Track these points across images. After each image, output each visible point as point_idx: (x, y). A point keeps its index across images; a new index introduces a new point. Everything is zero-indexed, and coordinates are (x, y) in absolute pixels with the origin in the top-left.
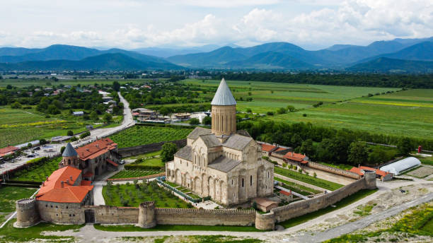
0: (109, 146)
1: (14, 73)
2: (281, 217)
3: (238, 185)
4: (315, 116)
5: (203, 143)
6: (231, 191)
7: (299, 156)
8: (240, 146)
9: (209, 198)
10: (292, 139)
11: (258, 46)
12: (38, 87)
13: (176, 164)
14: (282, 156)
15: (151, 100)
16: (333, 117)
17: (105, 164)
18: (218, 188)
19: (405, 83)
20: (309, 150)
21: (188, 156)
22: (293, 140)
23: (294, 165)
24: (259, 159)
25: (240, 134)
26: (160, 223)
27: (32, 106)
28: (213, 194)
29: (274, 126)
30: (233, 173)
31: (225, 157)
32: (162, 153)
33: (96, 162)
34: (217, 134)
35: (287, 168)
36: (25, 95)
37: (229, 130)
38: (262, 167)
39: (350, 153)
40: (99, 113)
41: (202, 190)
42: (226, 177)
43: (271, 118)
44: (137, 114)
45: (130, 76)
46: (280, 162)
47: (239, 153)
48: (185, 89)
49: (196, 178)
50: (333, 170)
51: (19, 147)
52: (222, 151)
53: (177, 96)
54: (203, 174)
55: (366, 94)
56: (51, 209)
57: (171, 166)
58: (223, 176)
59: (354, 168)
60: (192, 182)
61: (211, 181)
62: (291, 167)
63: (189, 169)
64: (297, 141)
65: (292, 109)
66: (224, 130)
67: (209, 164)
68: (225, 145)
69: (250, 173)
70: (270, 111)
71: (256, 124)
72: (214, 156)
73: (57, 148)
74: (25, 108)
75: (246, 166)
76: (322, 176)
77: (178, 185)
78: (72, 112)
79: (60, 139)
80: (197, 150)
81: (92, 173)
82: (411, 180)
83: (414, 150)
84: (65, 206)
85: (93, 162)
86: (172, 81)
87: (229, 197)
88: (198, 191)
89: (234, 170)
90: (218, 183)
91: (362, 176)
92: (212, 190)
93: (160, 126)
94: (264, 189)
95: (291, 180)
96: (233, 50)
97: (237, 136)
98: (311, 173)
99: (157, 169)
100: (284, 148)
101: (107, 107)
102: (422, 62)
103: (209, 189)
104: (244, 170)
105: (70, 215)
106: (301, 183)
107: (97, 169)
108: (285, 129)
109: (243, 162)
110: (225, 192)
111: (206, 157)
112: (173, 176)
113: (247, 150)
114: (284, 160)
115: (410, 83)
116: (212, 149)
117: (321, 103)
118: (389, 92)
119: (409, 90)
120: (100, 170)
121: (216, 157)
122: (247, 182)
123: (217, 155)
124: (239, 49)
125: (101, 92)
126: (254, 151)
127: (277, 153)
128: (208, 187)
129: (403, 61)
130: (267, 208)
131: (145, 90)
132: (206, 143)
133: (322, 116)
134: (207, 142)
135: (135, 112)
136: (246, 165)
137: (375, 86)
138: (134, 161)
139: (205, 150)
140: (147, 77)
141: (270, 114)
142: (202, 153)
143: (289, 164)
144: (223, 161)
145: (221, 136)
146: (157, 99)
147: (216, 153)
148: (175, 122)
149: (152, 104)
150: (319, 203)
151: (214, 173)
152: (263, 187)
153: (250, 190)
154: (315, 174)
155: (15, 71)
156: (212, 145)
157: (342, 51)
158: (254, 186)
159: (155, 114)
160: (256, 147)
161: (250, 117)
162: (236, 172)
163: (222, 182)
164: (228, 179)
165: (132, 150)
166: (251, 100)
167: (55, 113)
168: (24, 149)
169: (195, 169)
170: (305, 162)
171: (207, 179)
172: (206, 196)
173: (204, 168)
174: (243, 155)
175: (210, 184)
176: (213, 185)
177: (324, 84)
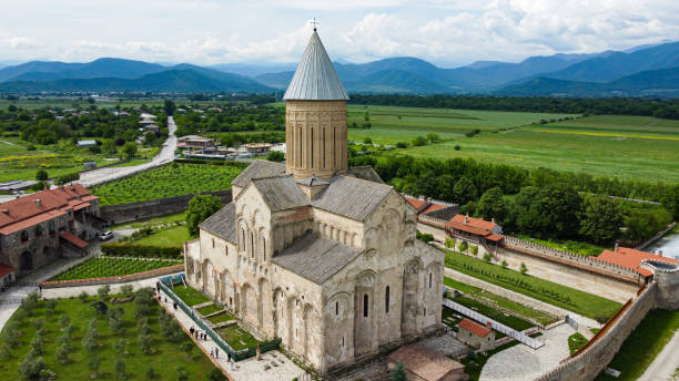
0: (75, 203)
3: (352, 315)
4: (474, 149)
5: (259, 197)
6: (333, 334)
7: (479, 225)
8: (358, 209)
9: (276, 345)
10: (455, 188)
11: (377, 62)
13: (204, 247)
14: (442, 223)
15: (215, 125)
16: (504, 151)
17: (55, 243)
18: (297, 320)
19: (586, 107)
20: (497, 209)
21: (227, 233)
22: (457, 188)
23: (472, 244)
24: (409, 242)
25: (357, 176)
28: (287, 333)
29: (414, 165)
30: (340, 282)
31: (317, 236)
32: (189, 217)
34: (299, 176)
35: (457, 249)
37: (328, 166)
38: (416, 261)
39: (584, 217)
40: (121, 143)
41: (261, 321)
42: (318, 296)
43: (404, 152)
44: (184, 144)
45: (199, 98)
46: (440, 236)
47: (357, 229)
48: (273, 113)
49: (246, 286)
50: (566, 259)
52: (312, 220)
53: (258, 120)
54: (262, 280)
55: (538, 121)
57: (194, 251)
58: (312, 293)
59: (606, 252)
60: (237, 296)
61: (281, 299)
62: (465, 246)
63: (230, 263)
64: (466, 192)
65: (434, 140)
66: (316, 164)
67: (276, 254)
68: (318, 203)
69: (385, 282)
70: (402, 141)
71: (382, 160)
72: (290, 233)
74: (7, 136)
75: (375, 263)
76: (539, 270)
77: (208, 300)
78: (76, 143)
80: (247, 216)
86: (256, 103)
87: (327, 350)
88: (251, 320)
89: (342, 275)
90: (297, 308)
91: (648, 277)
92: (282, 322)
93: (215, 164)
94: (419, 317)
95: (473, 281)
96: (342, 66)
97: (350, 182)
98: (514, 263)
100: (443, 205)
102: (593, 84)
103: (275, 320)
104: (369, 273)
106: (498, 290)
108: (436, 169)
109: (368, 252)
110: (316, 335)
111: (266, 234)
112: (199, 275)
113: (377, 219)
114: (448, 231)
115: (591, 107)
116: (285, 214)
117: (478, 132)
118: (567, 119)
119: (593, 117)
120: (39, 258)
121: (295, 238)
122: (377, 303)
123: (298, 231)
124: (351, 66)
125: (143, 115)
126: (396, 221)
127: (430, 215)
128: (275, 314)
129: (566, 83)
131: (213, 113)
132: (267, 200)
133: (485, 150)
134: (269, 197)
135: (182, 141)
136: (375, 259)
137: (542, 111)
138: (131, 232)
139: (264, 219)
140: (222, 99)
141: (402, 146)
142: (259, 224)
143: (459, 242)
144: (313, 247)
145: (308, 182)
146: (224, 124)
147: (294, 224)
148: (243, 157)
149: (215, 131)
150: (583, 371)
151: (289, 280)
152: (416, 313)
153: (384, 325)
154: (523, 266)
156: (284, 205)
157: (487, 69)
158: (395, 312)
159: (211, 144)
160: (401, 210)
161: (369, 150)
162: (346, 279)
163: (308, 307)
164: (325, 301)
165: (137, 209)
166: (369, 126)
167: (47, 143)
169: (244, 265)
170: (496, 237)
171: (272, 293)
172: (271, 337)
173: (264, 263)
174: (366, 232)
175: (279, 308)
176: (285, 312)
177: (472, 108)
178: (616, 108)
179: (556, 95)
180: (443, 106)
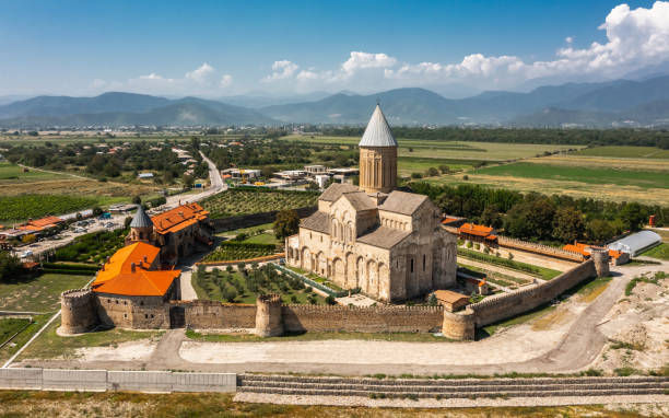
0: (197, 215)
1: (54, 129)
2: (482, 319)
3: (405, 269)
4: (480, 179)
5: (349, 204)
6: (396, 279)
7: (482, 230)
8: (407, 208)
9: (357, 291)
12: (87, 145)
13: (304, 239)
14: (454, 230)
17: (192, 242)
18: (373, 274)
20: (494, 220)
21: (323, 226)
23: (476, 243)
24: (437, 229)
26: (291, 329)
27: (81, 168)
28: (365, 283)
30: (398, 249)
33: (180, 237)
34: (369, 192)
35: (465, 247)
36: (71, 153)
38: (441, 242)
39: (556, 225)
40: (176, 175)
41: (346, 278)
42: (388, 256)
44: (228, 176)
47: (407, 219)
48: (290, 146)
49: (337, 259)
50: (539, 249)
51: (65, 217)
52: (378, 217)
53: (280, 154)
54: (348, 253)
55: (541, 153)
56: (116, 307)
57: (294, 242)
58: (384, 255)
59: (568, 246)
60: (329, 266)
61: (361, 263)
62: (471, 245)
63: (324, 246)
65: (445, 171)
66: (380, 185)
67: (358, 237)
68: (381, 207)
69: (424, 252)
70: (416, 172)
72: (366, 225)
73: (120, 221)
75: (418, 240)
77: (305, 272)
78: (137, 174)
79: (123, 209)
80: (338, 215)
81: (174, 254)
82: (659, 263)
83: (646, 222)
84: (139, 301)
85: (176, 237)
86: (270, 137)
87: (393, 288)
88: (339, 279)
89: (400, 245)
90: (372, 266)
91: (589, 257)
92: (362, 277)
94: (442, 277)
98: (505, 253)
99: (271, 248)
100: (456, 218)
101: (186, 167)
103: (357, 276)
104: (414, 245)
105: (147, 317)
107: (181, 248)
109: (414, 233)
110: (385, 279)
111: (353, 226)
112: (297, 259)
113: (419, 215)
114: (458, 235)
116: (363, 213)
118: (571, 150)
119: (597, 148)
120: (186, 251)
121: (368, 224)
122: (419, 265)
125: (174, 150)
126: (430, 216)
128: (357, 273)
130: (454, 304)
131: (237, 148)
132: (353, 204)
135: (225, 174)
136: (418, 238)
138: (234, 237)
139: (352, 215)
140: (234, 133)
141: (417, 176)
142: (347, 219)
143: (467, 241)
145: (376, 195)
147: (369, 219)
151: (366, 250)
152: (440, 274)
153: (423, 274)
154: (510, 255)
155: (57, 127)
156: (363, 208)
158: (429, 272)
160: (432, 209)
162: (403, 248)
163: (381, 264)
164: (391, 259)
165: (228, 223)
167: (114, 176)
168: (71, 221)
169: (334, 246)
170: (492, 237)
171: (355, 261)
172: (353, 287)
173: (350, 243)
174: (413, 221)
175: (360, 269)
176: (365, 270)
177: (479, 140)
178: (621, 140)
179: (566, 126)
180: (452, 138)
